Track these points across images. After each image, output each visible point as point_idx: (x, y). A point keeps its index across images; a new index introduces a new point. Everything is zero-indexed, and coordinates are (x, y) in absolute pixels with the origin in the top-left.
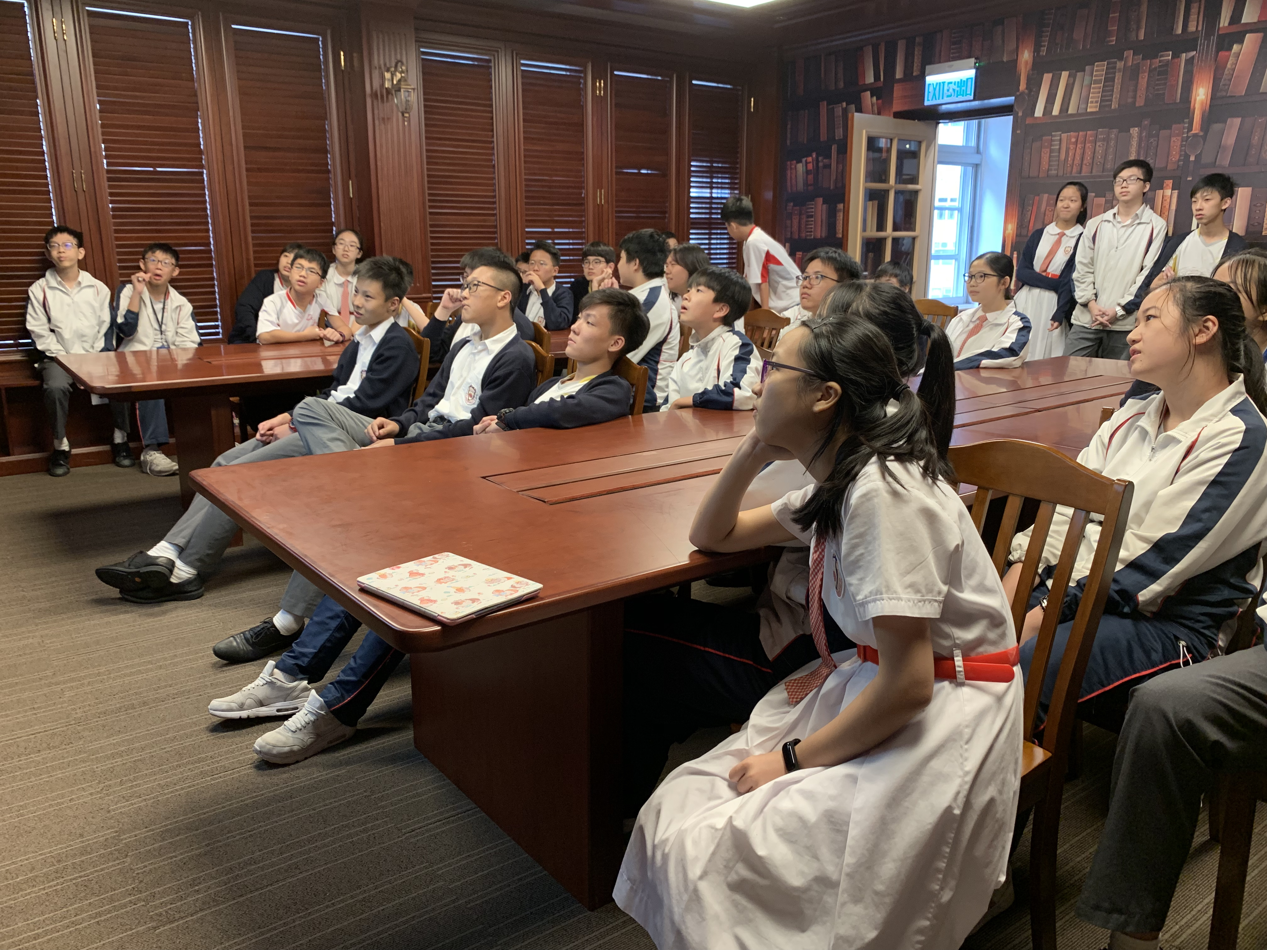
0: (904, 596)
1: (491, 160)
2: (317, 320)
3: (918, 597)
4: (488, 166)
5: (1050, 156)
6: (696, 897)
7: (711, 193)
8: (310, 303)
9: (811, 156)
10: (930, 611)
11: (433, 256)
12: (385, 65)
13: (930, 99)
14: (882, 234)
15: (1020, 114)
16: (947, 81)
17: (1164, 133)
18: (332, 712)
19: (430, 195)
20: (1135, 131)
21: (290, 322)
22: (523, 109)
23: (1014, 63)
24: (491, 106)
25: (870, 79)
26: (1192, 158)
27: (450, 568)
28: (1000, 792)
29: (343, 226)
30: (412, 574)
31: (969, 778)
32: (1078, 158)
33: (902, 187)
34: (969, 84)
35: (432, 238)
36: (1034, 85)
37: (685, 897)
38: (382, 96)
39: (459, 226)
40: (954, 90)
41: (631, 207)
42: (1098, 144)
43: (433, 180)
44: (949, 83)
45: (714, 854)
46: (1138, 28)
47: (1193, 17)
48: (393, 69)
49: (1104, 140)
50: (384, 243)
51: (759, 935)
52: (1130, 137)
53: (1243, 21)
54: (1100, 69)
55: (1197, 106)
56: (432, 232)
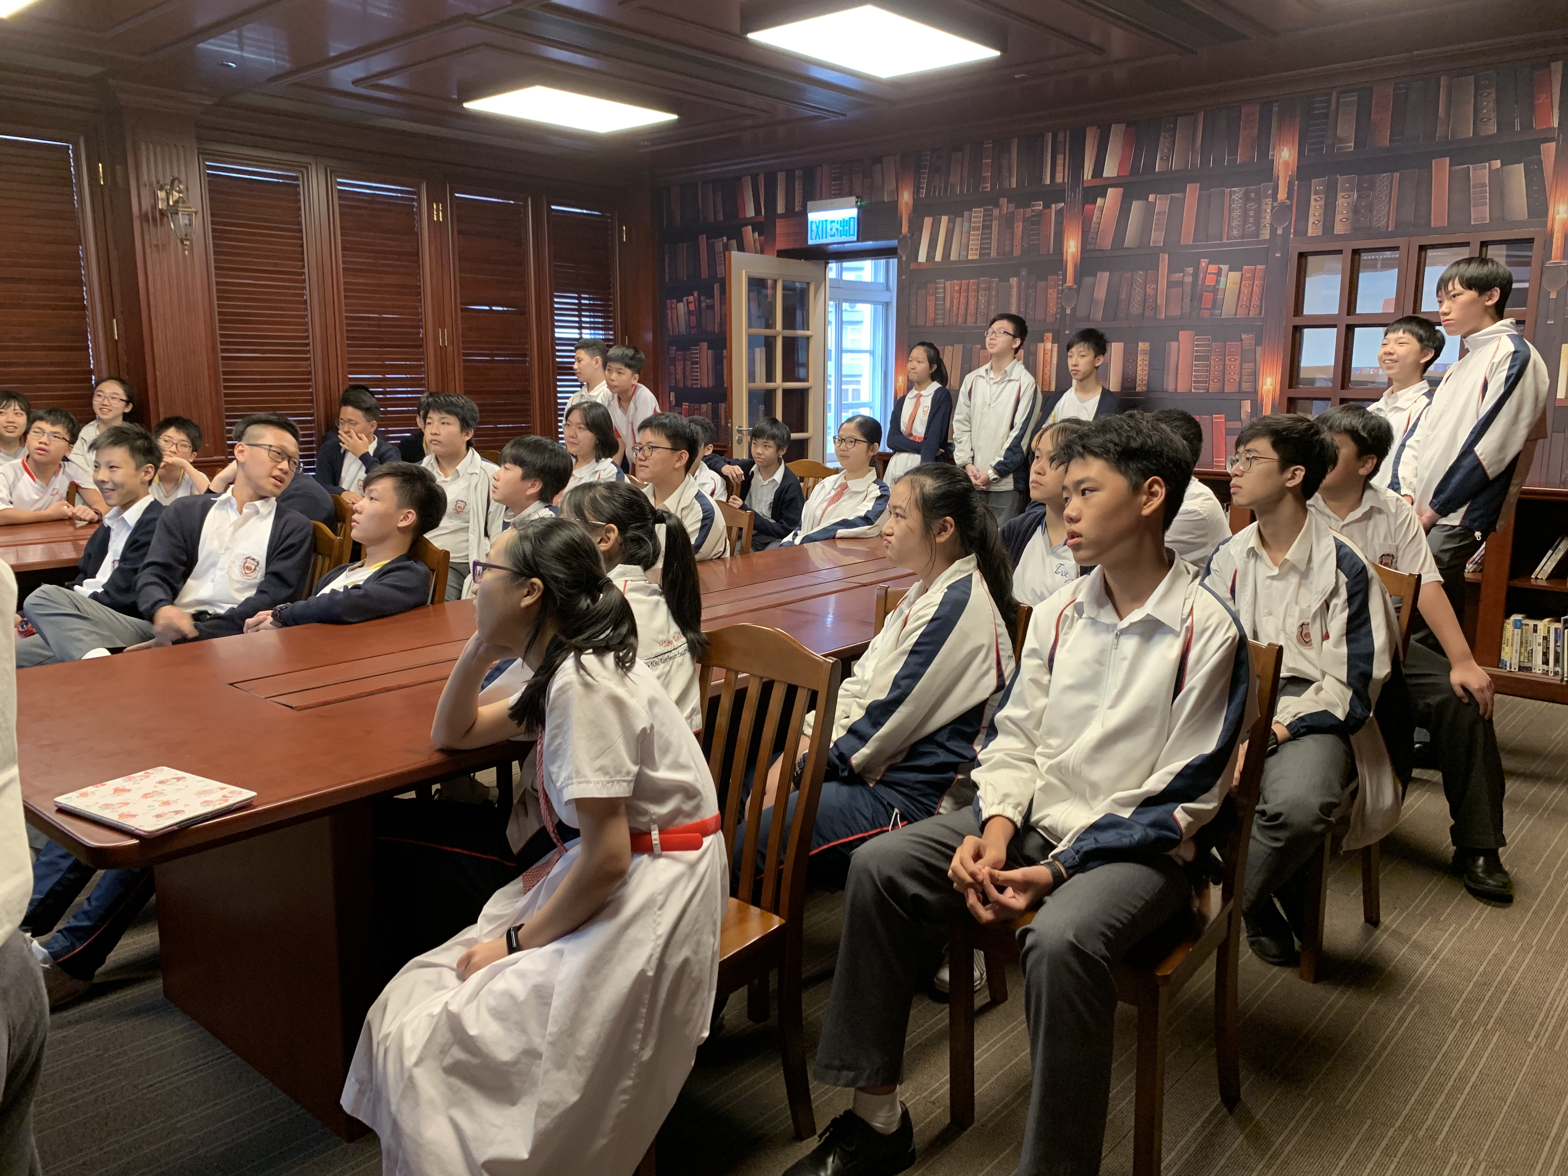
0: (593, 779)
1: (303, 295)
2: (65, 495)
3: (607, 778)
4: (297, 302)
5: (936, 305)
6: (410, 1084)
7: (581, 334)
8: (56, 474)
9: (693, 295)
10: (620, 790)
11: (227, 410)
12: (158, 182)
13: (814, 237)
14: (771, 385)
15: (904, 258)
16: (830, 218)
17: (1041, 284)
18: (60, 964)
19: (222, 336)
20: (1014, 281)
21: (26, 498)
22: (342, 235)
23: (895, 204)
24: (301, 231)
25: (750, 212)
26: (1068, 311)
27: (161, 782)
28: (696, 952)
29: (105, 374)
30: (117, 791)
31: (661, 941)
32: (962, 307)
33: (789, 333)
34: (852, 223)
35: (226, 388)
36: (916, 229)
37: (402, 1086)
38: (154, 219)
39: (260, 373)
40: (837, 229)
41: (484, 349)
42: (980, 293)
43: (225, 319)
44: (832, 222)
45: (430, 1040)
46: (1010, 176)
47: (1059, 168)
48: (168, 187)
49: (985, 289)
50: (160, 395)
51: (472, 1113)
52: (1010, 287)
53: (1104, 175)
54: (977, 214)
55: (1070, 259)
56: (225, 380)
